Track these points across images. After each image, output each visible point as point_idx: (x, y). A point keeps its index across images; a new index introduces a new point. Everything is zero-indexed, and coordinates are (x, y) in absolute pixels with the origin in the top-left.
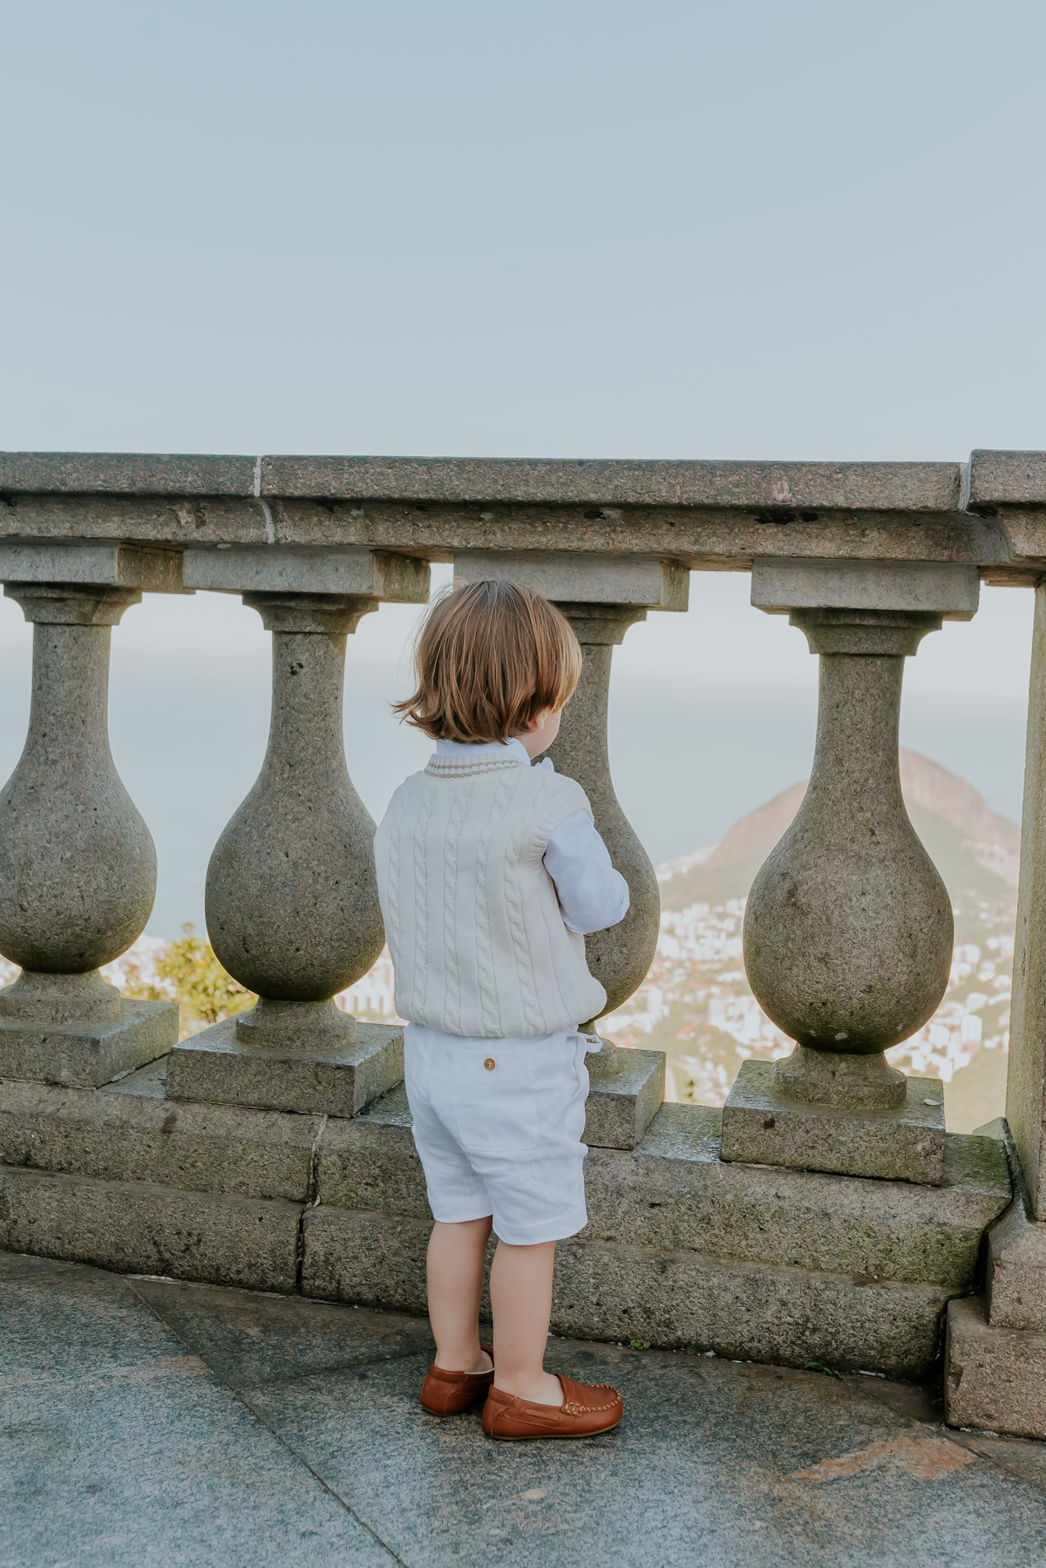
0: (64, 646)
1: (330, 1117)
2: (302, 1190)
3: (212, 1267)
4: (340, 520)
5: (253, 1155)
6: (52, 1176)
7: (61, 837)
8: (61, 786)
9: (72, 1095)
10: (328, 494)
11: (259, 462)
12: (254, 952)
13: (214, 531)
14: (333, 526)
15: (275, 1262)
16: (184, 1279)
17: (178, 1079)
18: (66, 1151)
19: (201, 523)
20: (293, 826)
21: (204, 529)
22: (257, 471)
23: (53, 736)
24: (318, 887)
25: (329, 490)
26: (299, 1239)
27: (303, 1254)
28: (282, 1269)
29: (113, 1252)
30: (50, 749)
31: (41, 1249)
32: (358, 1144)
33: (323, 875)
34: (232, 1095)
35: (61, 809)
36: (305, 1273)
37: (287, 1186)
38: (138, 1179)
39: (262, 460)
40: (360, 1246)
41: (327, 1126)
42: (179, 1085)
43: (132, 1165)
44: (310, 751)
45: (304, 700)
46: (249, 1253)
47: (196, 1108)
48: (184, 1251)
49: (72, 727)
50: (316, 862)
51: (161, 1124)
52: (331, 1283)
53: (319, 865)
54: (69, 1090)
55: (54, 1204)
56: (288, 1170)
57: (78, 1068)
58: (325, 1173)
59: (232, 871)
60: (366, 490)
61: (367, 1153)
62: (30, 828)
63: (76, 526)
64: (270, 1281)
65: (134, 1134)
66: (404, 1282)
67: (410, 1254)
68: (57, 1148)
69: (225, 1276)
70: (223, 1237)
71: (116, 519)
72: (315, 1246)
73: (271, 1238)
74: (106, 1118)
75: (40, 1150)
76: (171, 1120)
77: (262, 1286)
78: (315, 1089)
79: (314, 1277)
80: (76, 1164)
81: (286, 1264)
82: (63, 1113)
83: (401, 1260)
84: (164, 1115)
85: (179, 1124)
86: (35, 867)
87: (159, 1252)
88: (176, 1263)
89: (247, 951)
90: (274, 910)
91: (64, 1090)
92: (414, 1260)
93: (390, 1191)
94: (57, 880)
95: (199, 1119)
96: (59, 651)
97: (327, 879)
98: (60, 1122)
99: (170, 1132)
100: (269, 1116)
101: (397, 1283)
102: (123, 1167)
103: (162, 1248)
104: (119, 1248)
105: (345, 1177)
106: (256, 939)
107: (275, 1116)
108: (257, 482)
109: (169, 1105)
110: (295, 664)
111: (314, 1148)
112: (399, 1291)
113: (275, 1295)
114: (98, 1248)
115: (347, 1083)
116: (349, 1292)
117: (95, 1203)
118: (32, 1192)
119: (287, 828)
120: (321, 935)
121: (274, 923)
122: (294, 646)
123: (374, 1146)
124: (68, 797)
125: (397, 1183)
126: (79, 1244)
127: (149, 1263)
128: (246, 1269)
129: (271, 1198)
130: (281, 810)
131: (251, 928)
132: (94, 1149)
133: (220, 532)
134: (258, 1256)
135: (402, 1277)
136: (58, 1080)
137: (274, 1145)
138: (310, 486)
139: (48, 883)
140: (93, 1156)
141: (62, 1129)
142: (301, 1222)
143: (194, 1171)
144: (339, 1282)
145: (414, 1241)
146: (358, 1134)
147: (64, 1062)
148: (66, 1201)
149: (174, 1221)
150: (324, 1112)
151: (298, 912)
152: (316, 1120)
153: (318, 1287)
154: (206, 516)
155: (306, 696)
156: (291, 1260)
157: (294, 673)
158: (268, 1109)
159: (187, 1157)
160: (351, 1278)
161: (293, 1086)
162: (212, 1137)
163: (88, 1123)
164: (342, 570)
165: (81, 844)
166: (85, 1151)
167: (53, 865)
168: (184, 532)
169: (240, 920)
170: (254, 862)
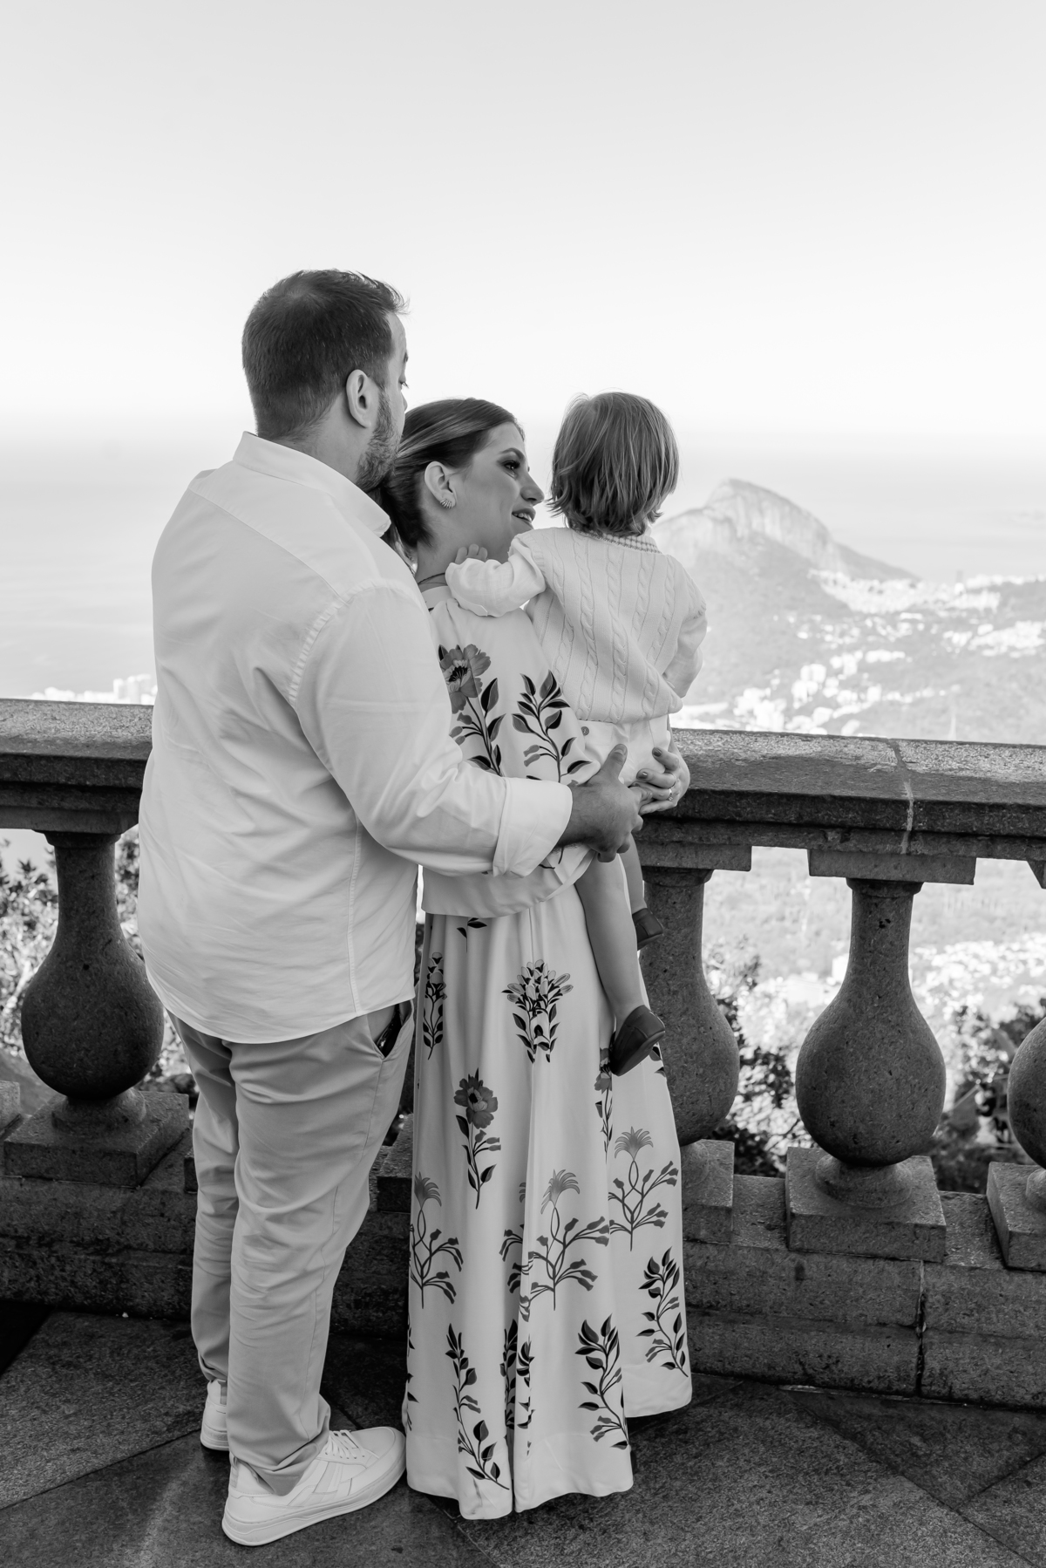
0: (681, 903)
1: (925, 1262)
2: (911, 1319)
3: (848, 1379)
4: (966, 841)
5: (871, 1295)
6: (708, 1314)
7: (695, 1057)
8: (684, 1013)
9: (711, 1251)
10: (970, 831)
11: (911, 804)
12: (863, 1144)
13: (855, 845)
14: (959, 844)
15: (899, 1375)
16: (824, 1388)
17: (799, 1236)
18: (714, 1294)
19: (844, 839)
20: (891, 1049)
21: (846, 843)
22: (910, 811)
23: (673, 972)
24: (915, 1095)
25: (972, 829)
26: (919, 1359)
27: (922, 1369)
28: (905, 1380)
29: (766, 1370)
30: (670, 982)
31: (705, 1369)
32: (955, 1285)
33: (917, 1086)
34: (844, 1247)
35: (689, 1033)
36: (923, 1382)
37: (899, 1316)
38: (775, 1312)
39: (915, 803)
40: (969, 1363)
41: (925, 1270)
42: (800, 1240)
43: (770, 1303)
44: (894, 985)
45: (889, 946)
46: (879, 1369)
47: (816, 1258)
48: (825, 1369)
49: (687, 964)
50: (911, 1077)
51: (793, 1274)
52: (944, 1388)
53: (914, 1079)
54: (708, 1246)
55: (717, 1337)
56: (900, 1305)
57: (716, 1229)
58: (931, 1307)
59: (843, 1084)
60: (1004, 829)
61: (966, 1293)
62: (669, 1051)
63: (733, 838)
64: (895, 1388)
65: (772, 1281)
66: (1003, 1386)
67: (1009, 1368)
68: (707, 1292)
69: (858, 1385)
70: (857, 1358)
71: (770, 834)
72: (933, 1363)
73: (896, 1358)
74: (747, 1270)
75: (692, 1293)
76: (799, 1270)
77: (889, 1391)
78: (913, 1242)
79: (931, 1384)
80: (723, 1303)
81: (908, 1376)
82: (711, 1266)
83: (1001, 1372)
84: (793, 1265)
85: (808, 1273)
86: (677, 1082)
87: (804, 1369)
88: (818, 1377)
89: (856, 1143)
90: (882, 1116)
91: (704, 1246)
92: (1012, 1372)
93: (983, 1319)
94: (694, 1091)
95: (822, 1267)
96: (678, 906)
97: (920, 1088)
98: (710, 1273)
99: (802, 1280)
100: (876, 1263)
101: (997, 1388)
102: (762, 1304)
103: (806, 1367)
104: (770, 1367)
105: (947, 1310)
106: (866, 1136)
107: (882, 1263)
108: (910, 820)
109: (793, 1256)
110: (883, 920)
111: (922, 1290)
112: (999, 1392)
113: (900, 1398)
114: (753, 1367)
115: (940, 1238)
116: (957, 1393)
117: (751, 1336)
118: (698, 1329)
119: (887, 1050)
120: (915, 1129)
121: (882, 1125)
122: (884, 906)
123: (969, 1286)
124: (692, 1022)
125: (989, 1313)
126: (737, 1365)
127: (796, 1377)
128: (876, 1380)
129: (884, 1325)
130: (878, 1035)
131: (862, 1129)
132: (738, 1292)
133: (860, 846)
134: (886, 1371)
135: (1002, 1383)
136: (697, 1237)
137: (888, 1288)
138: (955, 825)
139: (688, 1093)
140: (737, 1297)
141: (712, 1279)
142: (920, 1348)
143: (822, 1306)
144: (951, 1388)
145: (1013, 1359)
146: (953, 1277)
147: (702, 1224)
148: (727, 1335)
149: (817, 1348)
150: (920, 1259)
151: (901, 1116)
152: (916, 1265)
153: (934, 1391)
154: (852, 834)
155: (891, 943)
156: (913, 1374)
157: (882, 926)
158: (874, 1257)
159: (817, 1297)
160: (960, 1385)
161: (896, 1241)
162: (837, 1283)
163: (733, 1273)
164: (949, 866)
165: (709, 1061)
166: (731, 1294)
167: (691, 1080)
168: (829, 844)
169: (852, 1122)
170: (865, 1080)
